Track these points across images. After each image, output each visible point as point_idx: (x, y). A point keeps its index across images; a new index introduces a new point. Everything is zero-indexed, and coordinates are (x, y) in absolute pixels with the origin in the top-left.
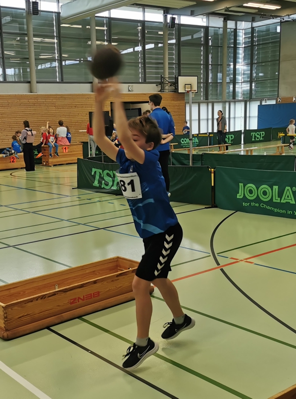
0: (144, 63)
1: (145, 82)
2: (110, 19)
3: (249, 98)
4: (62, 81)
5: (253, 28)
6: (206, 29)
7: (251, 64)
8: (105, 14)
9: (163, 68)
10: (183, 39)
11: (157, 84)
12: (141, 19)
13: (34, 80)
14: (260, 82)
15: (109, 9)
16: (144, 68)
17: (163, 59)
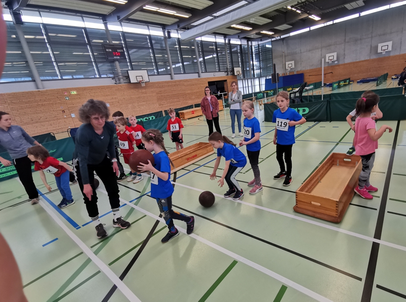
0: (218, 62)
1: (220, 71)
2: (202, 41)
3: (260, 77)
4: (185, 73)
5: (258, 45)
6: (241, 45)
7: (260, 61)
8: (199, 39)
9: (227, 64)
10: (232, 50)
11: (225, 72)
12: (215, 41)
13: (173, 73)
14: (264, 69)
15: (201, 36)
16: (219, 65)
17: (226, 60)
